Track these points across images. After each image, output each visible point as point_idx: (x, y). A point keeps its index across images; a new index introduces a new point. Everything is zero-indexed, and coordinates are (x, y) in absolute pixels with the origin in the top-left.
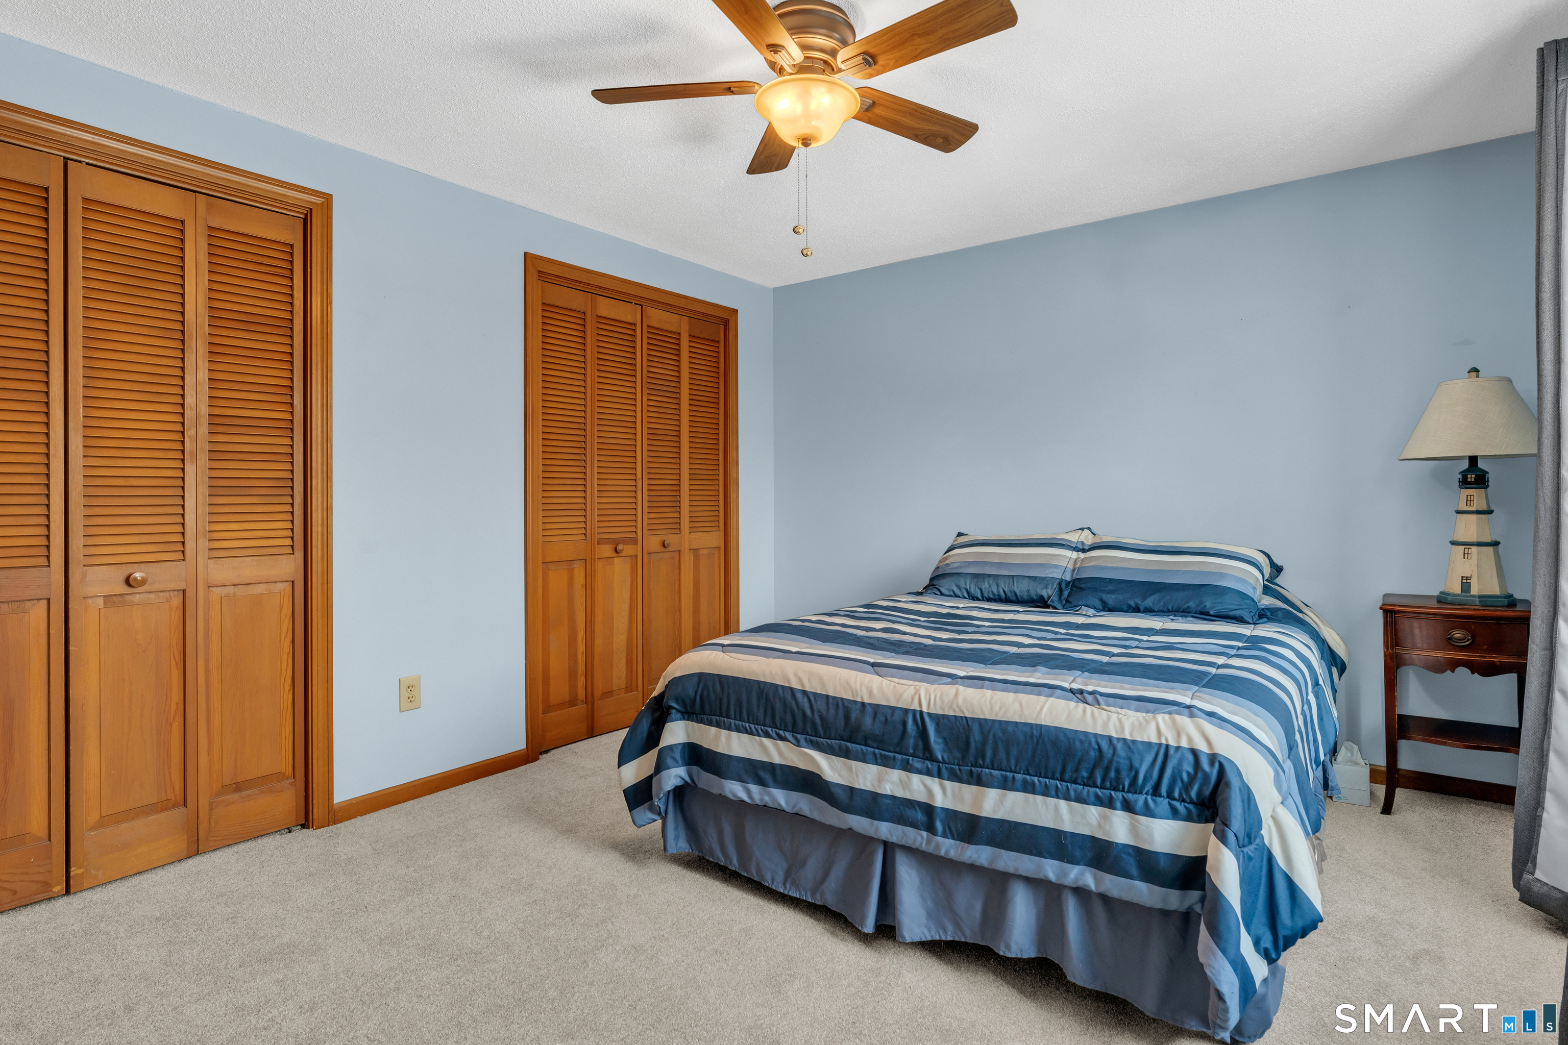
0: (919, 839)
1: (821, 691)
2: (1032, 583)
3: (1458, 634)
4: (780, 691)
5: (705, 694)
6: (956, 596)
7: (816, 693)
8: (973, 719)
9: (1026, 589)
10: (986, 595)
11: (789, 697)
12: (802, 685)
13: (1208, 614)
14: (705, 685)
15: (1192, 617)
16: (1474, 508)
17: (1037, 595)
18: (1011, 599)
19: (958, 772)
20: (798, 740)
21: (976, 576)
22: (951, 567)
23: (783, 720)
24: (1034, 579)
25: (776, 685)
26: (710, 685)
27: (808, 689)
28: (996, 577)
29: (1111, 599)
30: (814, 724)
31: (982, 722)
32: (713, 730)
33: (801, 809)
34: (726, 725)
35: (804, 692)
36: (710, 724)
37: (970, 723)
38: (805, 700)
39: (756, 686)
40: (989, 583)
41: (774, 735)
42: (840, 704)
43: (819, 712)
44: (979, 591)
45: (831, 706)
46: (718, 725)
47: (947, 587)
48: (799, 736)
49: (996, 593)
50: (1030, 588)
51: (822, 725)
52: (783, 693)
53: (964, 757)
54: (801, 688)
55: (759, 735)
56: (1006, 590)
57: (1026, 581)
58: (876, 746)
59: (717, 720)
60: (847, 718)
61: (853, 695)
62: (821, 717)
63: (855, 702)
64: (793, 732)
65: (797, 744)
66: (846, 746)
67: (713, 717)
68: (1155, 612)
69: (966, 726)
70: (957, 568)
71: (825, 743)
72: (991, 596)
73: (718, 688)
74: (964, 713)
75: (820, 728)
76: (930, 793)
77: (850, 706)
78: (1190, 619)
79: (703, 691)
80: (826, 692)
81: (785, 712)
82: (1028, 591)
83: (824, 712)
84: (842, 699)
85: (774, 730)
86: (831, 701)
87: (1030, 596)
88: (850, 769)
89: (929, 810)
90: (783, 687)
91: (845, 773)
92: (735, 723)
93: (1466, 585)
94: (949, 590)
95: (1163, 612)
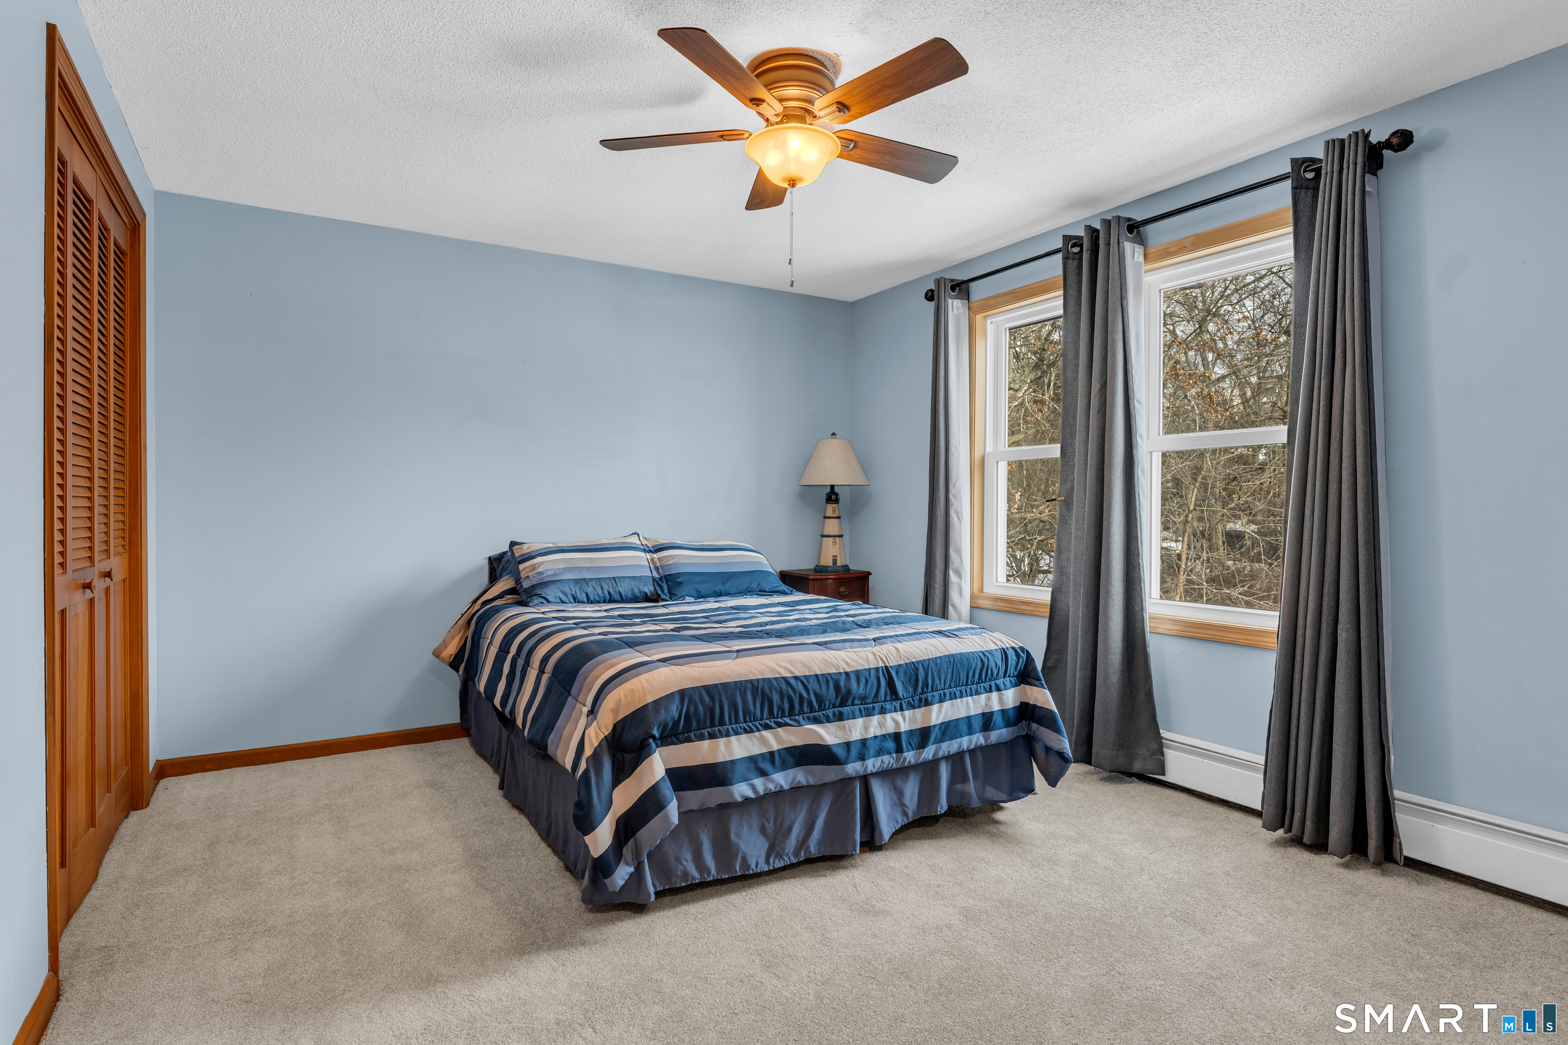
0: (892, 761)
1: (809, 672)
2: (633, 583)
3: (842, 589)
4: (775, 683)
5: (692, 710)
6: (563, 602)
7: (806, 676)
8: (917, 662)
9: (630, 588)
10: (592, 598)
11: (784, 686)
12: (792, 673)
13: (765, 591)
14: (690, 700)
15: (757, 594)
16: (835, 515)
17: (640, 592)
18: (616, 598)
19: (912, 702)
20: (798, 721)
21: (577, 581)
22: (545, 575)
23: (781, 708)
24: (634, 578)
25: (769, 679)
26: (697, 698)
27: (798, 674)
28: (599, 580)
29: (703, 588)
30: (810, 703)
31: (922, 662)
32: (706, 743)
33: (799, 782)
34: (723, 732)
35: (796, 678)
36: (701, 738)
37: (916, 666)
38: (800, 684)
39: (749, 685)
40: (593, 587)
41: (773, 725)
42: (829, 678)
43: (814, 690)
44: (584, 595)
45: (822, 682)
46: (712, 736)
47: (553, 595)
48: (797, 717)
49: (601, 595)
50: (633, 587)
51: (817, 701)
52: (778, 685)
53: (915, 690)
54: (791, 676)
55: (759, 730)
56: (611, 591)
57: (627, 581)
58: (859, 703)
59: (708, 732)
60: (837, 688)
61: (836, 669)
62: (816, 695)
63: (840, 673)
64: (789, 716)
65: (798, 725)
66: (839, 711)
67: (703, 731)
68: (731, 594)
69: (914, 668)
70: (554, 575)
71: (821, 715)
72: (597, 598)
73: (707, 698)
74: (910, 660)
75: (815, 704)
76: (897, 723)
77: (837, 677)
78: (755, 596)
79: (688, 708)
80: (814, 672)
81: (782, 700)
82: (632, 590)
83: (818, 690)
84: (829, 674)
85: (772, 720)
86: (820, 678)
87: (634, 594)
88: (844, 728)
89: (897, 737)
90: (776, 679)
91: (839, 733)
92: (732, 728)
93: (835, 561)
94: (555, 597)
95: (736, 593)
